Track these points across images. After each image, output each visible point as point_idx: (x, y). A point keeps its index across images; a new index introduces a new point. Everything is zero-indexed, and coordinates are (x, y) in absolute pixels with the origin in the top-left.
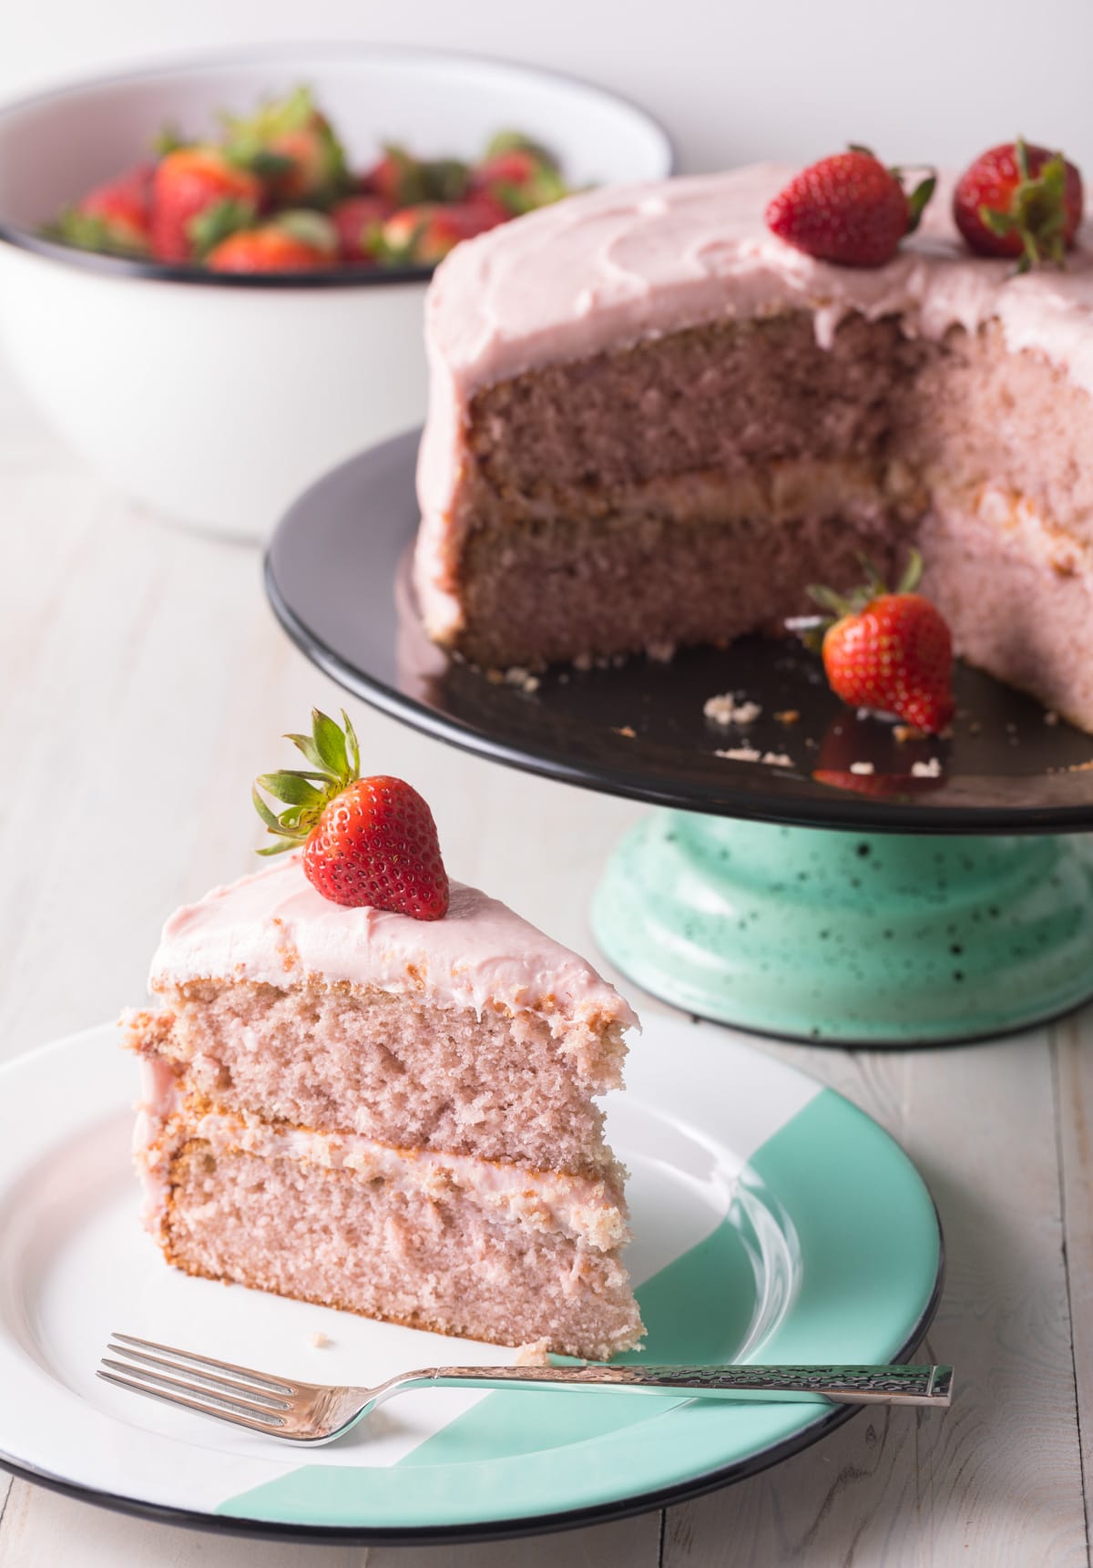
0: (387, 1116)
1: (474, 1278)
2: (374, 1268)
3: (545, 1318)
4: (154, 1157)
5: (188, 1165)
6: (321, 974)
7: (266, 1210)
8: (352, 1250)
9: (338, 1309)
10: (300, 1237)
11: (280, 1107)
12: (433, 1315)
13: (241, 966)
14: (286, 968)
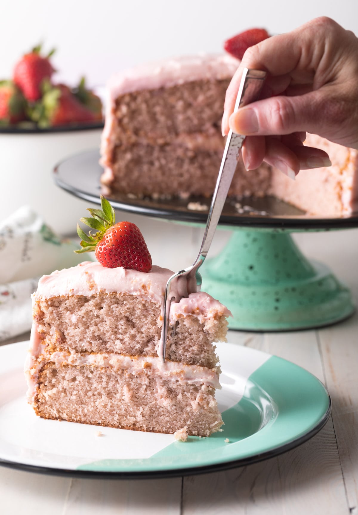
0: (127, 343)
1: (158, 407)
2: (118, 407)
3: (185, 421)
4: (33, 371)
5: (46, 374)
6: (105, 290)
7: (76, 388)
8: (110, 400)
9: (104, 426)
10: (90, 398)
11: (85, 345)
12: (141, 424)
13: (72, 290)
14: (90, 289)
